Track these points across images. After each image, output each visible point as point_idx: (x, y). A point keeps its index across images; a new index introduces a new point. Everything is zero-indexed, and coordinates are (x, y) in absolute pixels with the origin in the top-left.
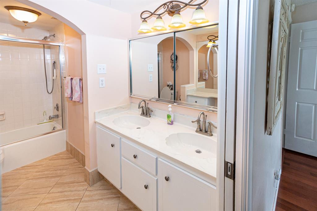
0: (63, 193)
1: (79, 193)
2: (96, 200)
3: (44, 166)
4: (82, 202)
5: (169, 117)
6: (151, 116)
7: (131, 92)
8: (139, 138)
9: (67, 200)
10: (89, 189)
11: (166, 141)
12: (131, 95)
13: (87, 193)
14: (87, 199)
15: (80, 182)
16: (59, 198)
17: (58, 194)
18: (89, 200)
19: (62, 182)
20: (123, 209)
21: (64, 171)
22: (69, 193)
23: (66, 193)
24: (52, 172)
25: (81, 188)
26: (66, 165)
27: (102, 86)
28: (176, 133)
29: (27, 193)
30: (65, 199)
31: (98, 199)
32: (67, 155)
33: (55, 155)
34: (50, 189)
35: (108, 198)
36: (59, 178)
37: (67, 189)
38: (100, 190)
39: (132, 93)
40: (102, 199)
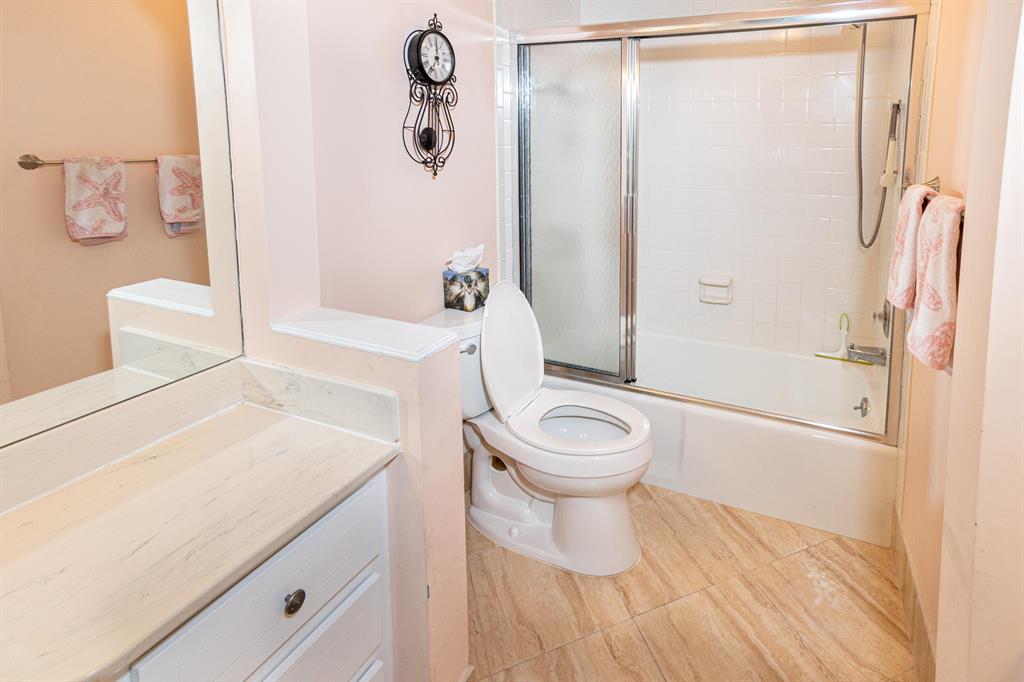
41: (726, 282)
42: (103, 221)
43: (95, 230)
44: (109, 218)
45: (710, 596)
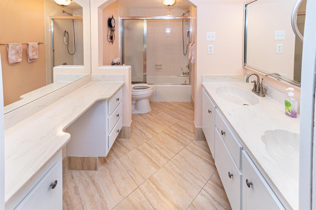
0: (177, 133)
1: (186, 139)
2: (195, 154)
3: (174, 107)
4: (186, 148)
5: (287, 104)
6: (265, 96)
7: (244, 63)
8: (230, 115)
9: (177, 140)
10: (194, 141)
11: (264, 134)
12: (245, 65)
13: (191, 144)
14: (190, 149)
15: (190, 132)
16: (174, 135)
17: (174, 132)
18: (191, 151)
19: (179, 124)
20: (215, 182)
21: (184, 117)
22: (181, 136)
23: (179, 135)
24: (176, 114)
25: (189, 137)
26: (186, 113)
27: (211, 53)
28: (293, 132)
29: (161, 120)
30: (176, 138)
31: (197, 156)
32: (190, 106)
33: (183, 102)
34: (171, 125)
35: (206, 161)
36: (178, 120)
37: (180, 131)
38: (202, 148)
39: (246, 63)
40: (200, 157)
41: (160, 64)
42: (17, 59)
43: (16, 60)
44: (19, 58)
45: (164, 112)
